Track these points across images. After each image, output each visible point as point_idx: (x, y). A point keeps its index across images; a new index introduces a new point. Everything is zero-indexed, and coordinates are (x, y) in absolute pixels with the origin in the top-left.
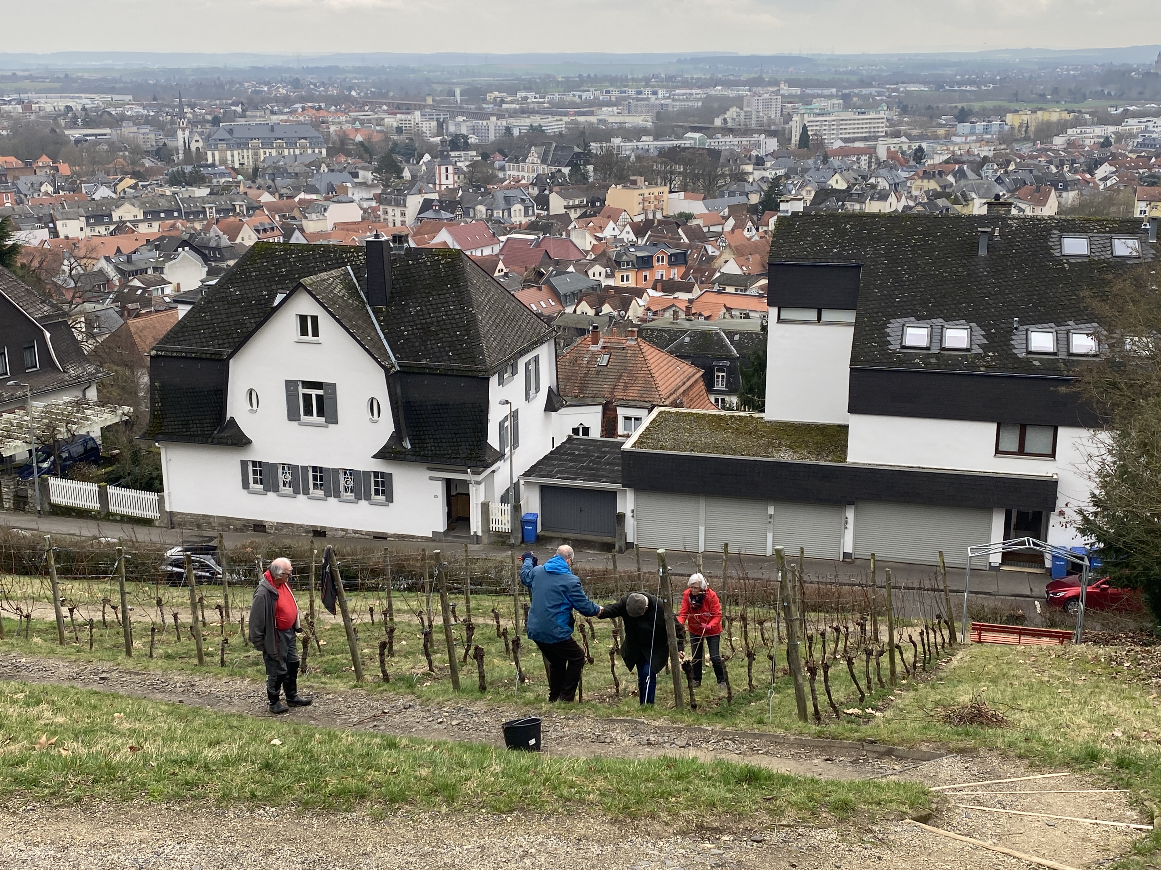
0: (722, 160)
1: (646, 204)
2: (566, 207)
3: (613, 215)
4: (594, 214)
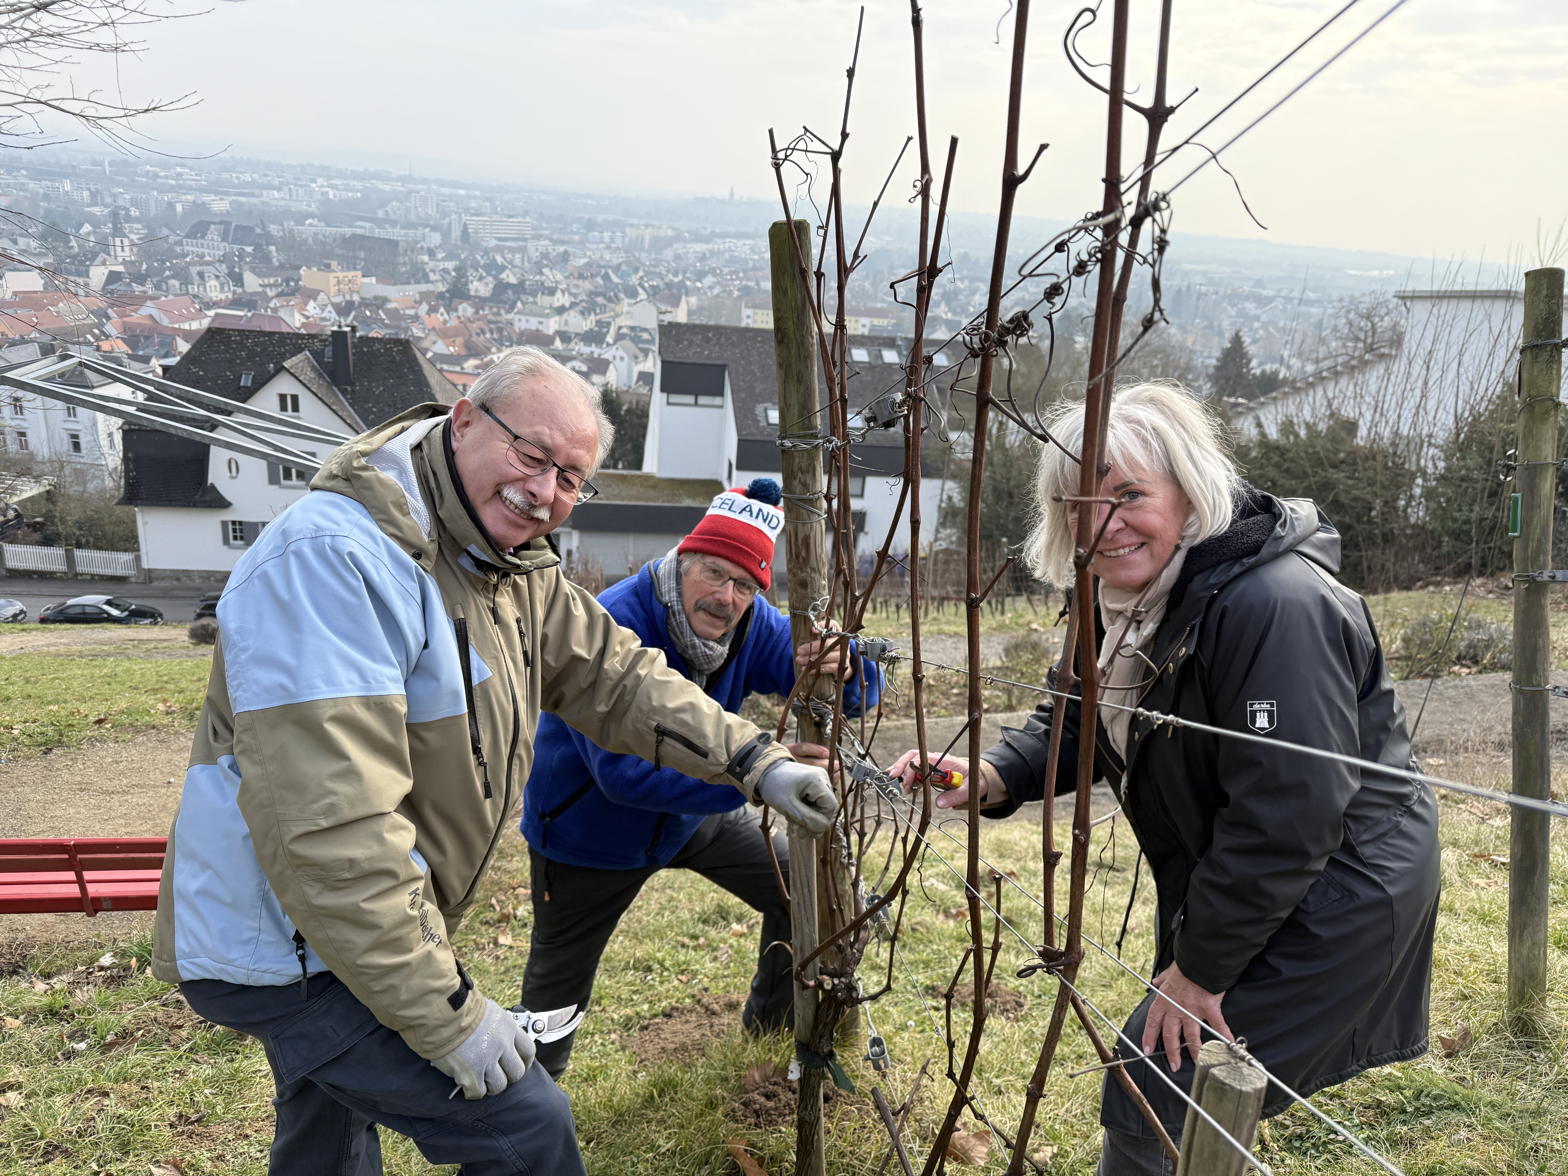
0: (401, 250)
1: (342, 286)
2: (261, 285)
3: (312, 294)
4: (292, 293)
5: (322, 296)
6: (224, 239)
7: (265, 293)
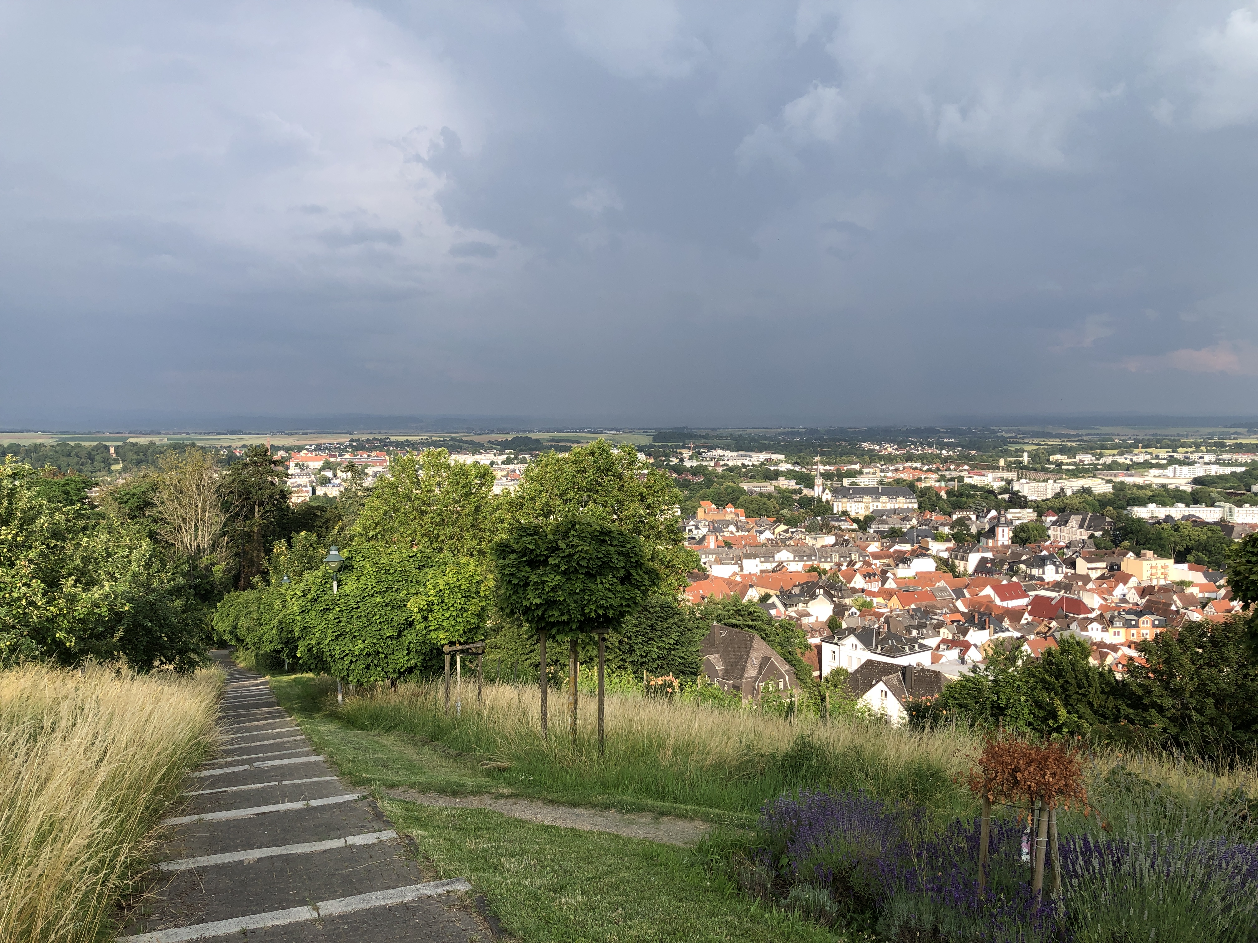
1: (1154, 571)
2: (1088, 569)
3: (1125, 579)
4: (1108, 578)
5: (1133, 579)
6: (1081, 526)
7: (1088, 575)
